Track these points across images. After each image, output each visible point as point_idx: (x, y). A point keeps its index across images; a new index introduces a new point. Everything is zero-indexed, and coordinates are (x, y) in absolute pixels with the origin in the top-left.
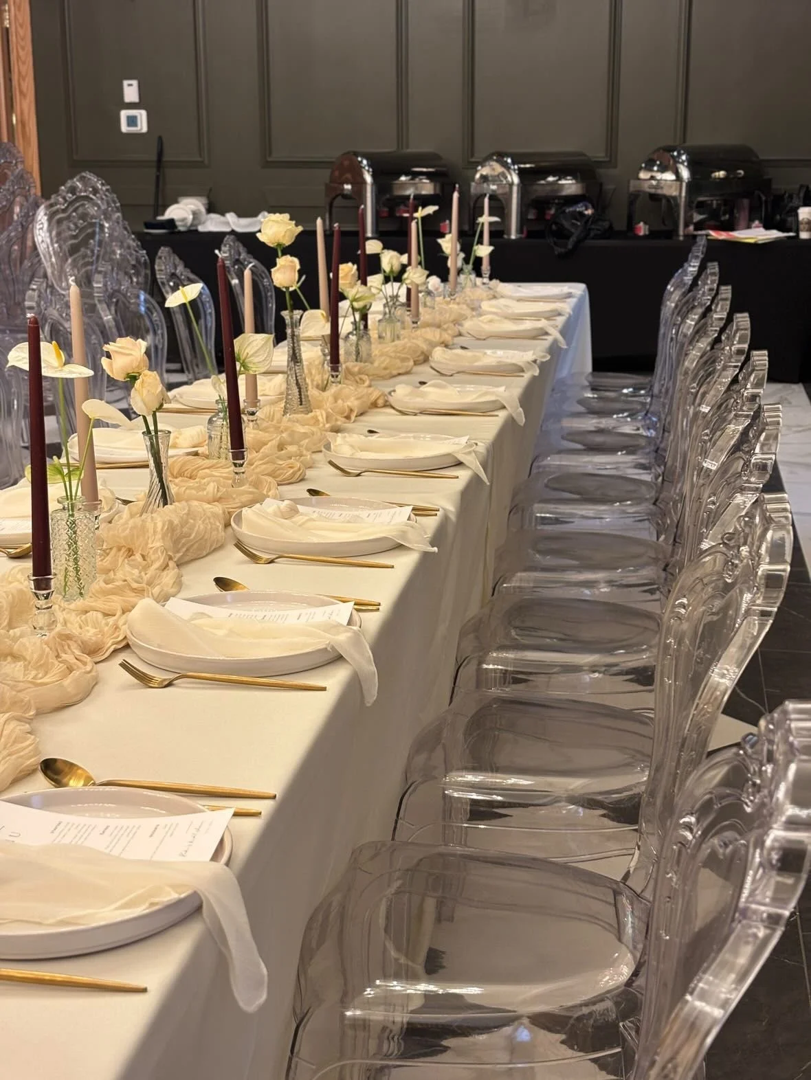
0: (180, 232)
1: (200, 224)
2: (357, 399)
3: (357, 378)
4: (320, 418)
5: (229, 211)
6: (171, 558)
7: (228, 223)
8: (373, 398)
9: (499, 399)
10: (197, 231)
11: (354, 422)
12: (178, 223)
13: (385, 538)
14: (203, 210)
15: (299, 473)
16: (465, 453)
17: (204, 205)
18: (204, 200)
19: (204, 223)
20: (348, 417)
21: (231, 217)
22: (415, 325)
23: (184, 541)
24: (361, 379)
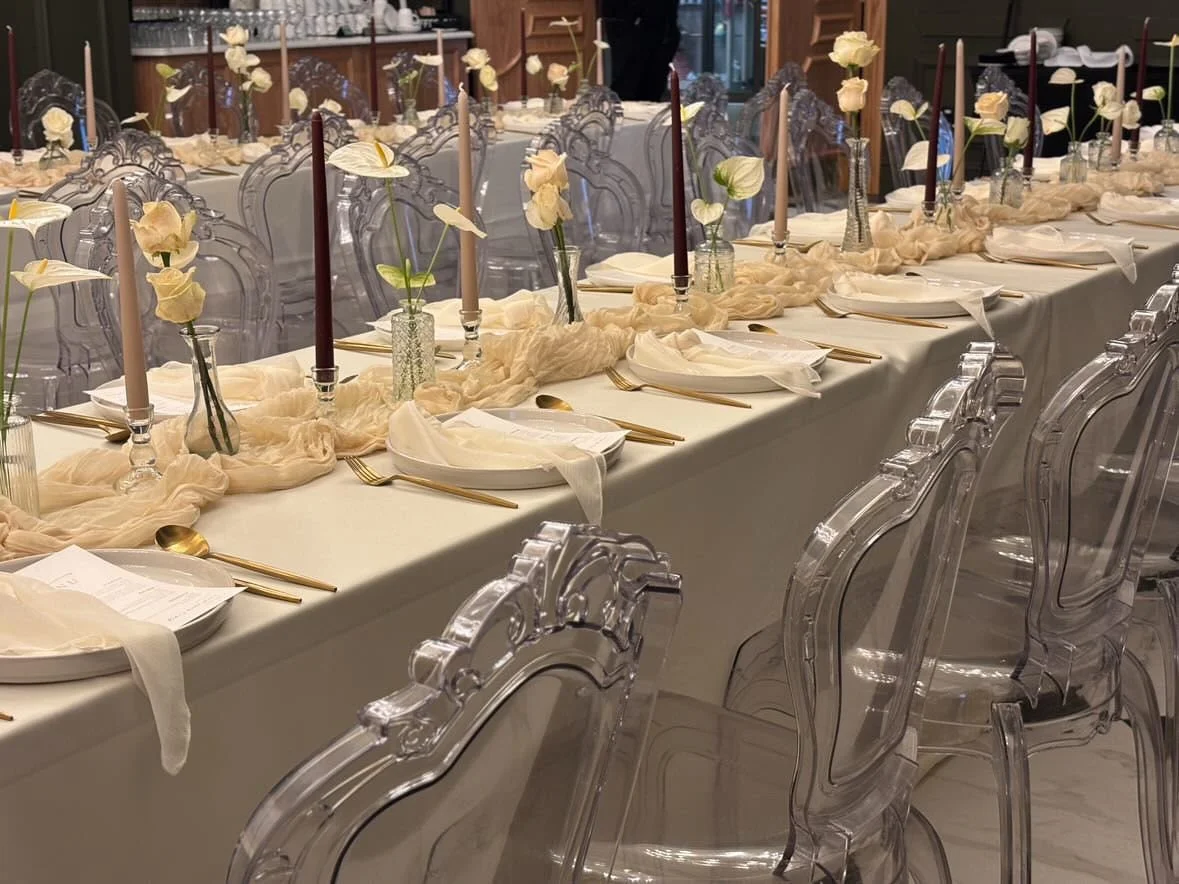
0: (1019, 67)
1: (1048, 58)
2: (941, 240)
3: (977, 220)
4: (872, 258)
5: (1081, 44)
6: (532, 375)
7: (1078, 58)
8: (966, 241)
9: (1106, 250)
10: (1042, 65)
11: (924, 264)
12: (1017, 57)
13: (762, 377)
14: (1054, 42)
15: (772, 309)
16: (971, 302)
17: (1055, 36)
18: (1059, 32)
19: (1055, 56)
20: (918, 260)
21: (1083, 51)
22: (1114, 168)
23: (555, 359)
24: (981, 221)
